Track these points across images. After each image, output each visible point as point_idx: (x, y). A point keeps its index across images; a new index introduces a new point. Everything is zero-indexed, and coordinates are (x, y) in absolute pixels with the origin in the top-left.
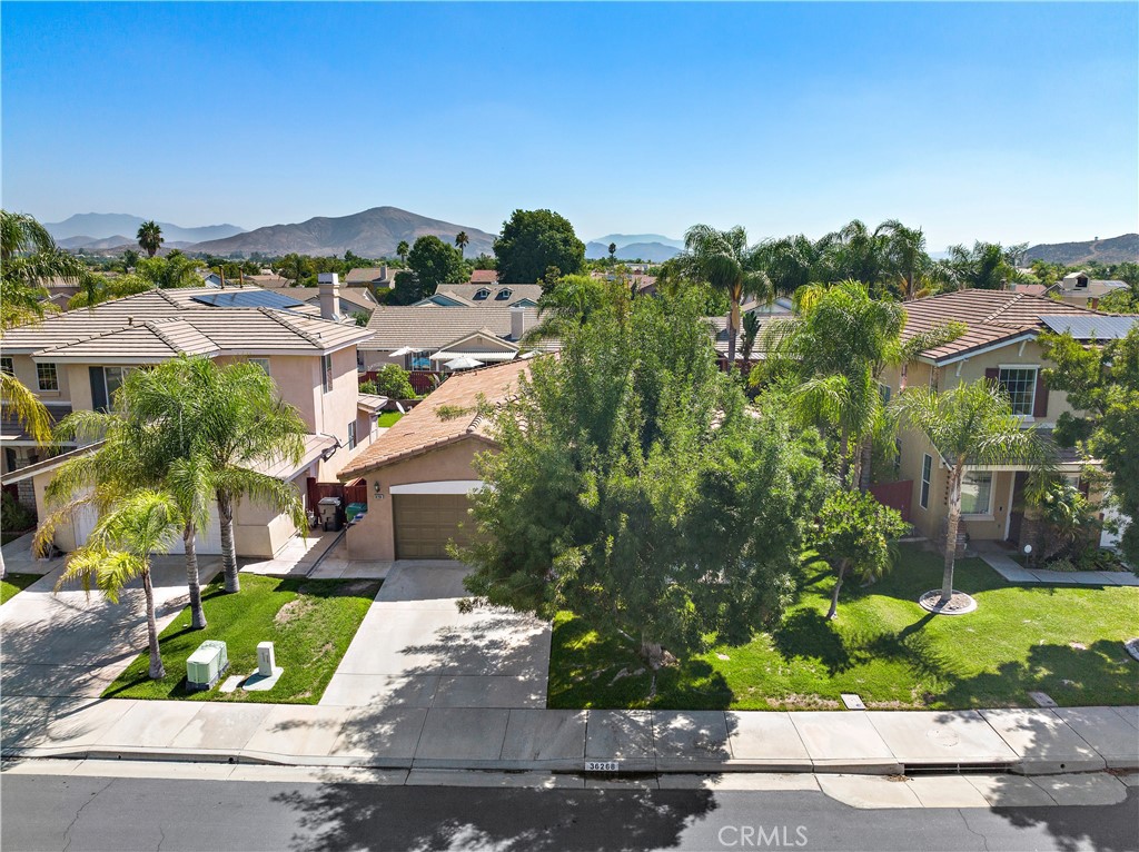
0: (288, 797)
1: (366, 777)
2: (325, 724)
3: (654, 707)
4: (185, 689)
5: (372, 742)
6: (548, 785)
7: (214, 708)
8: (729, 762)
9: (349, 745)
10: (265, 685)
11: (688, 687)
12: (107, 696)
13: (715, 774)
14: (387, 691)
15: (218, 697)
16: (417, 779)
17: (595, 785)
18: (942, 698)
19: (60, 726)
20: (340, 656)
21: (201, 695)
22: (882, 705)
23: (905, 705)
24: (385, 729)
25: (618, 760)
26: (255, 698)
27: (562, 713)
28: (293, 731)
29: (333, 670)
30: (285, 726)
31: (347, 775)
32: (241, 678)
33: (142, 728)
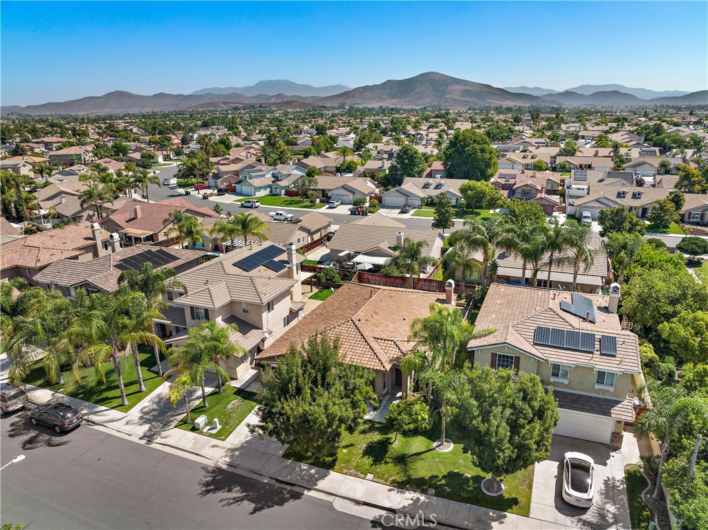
0: (205, 468)
1: (225, 467)
2: (223, 448)
3: (310, 464)
4: (194, 429)
5: (232, 457)
6: (266, 481)
7: (199, 436)
8: (316, 487)
9: (226, 456)
10: (214, 432)
11: (324, 460)
12: (175, 427)
13: (310, 489)
14: (244, 441)
15: (201, 433)
16: (237, 471)
17: (277, 485)
18: (398, 483)
19: (164, 434)
20: (238, 425)
21: (197, 431)
22: (377, 480)
23: (384, 482)
24: (237, 453)
25: (288, 479)
26: (211, 435)
27: (285, 459)
28: (215, 448)
29: (234, 430)
30: (213, 446)
31: (221, 465)
32: (210, 427)
33: (180, 439)
